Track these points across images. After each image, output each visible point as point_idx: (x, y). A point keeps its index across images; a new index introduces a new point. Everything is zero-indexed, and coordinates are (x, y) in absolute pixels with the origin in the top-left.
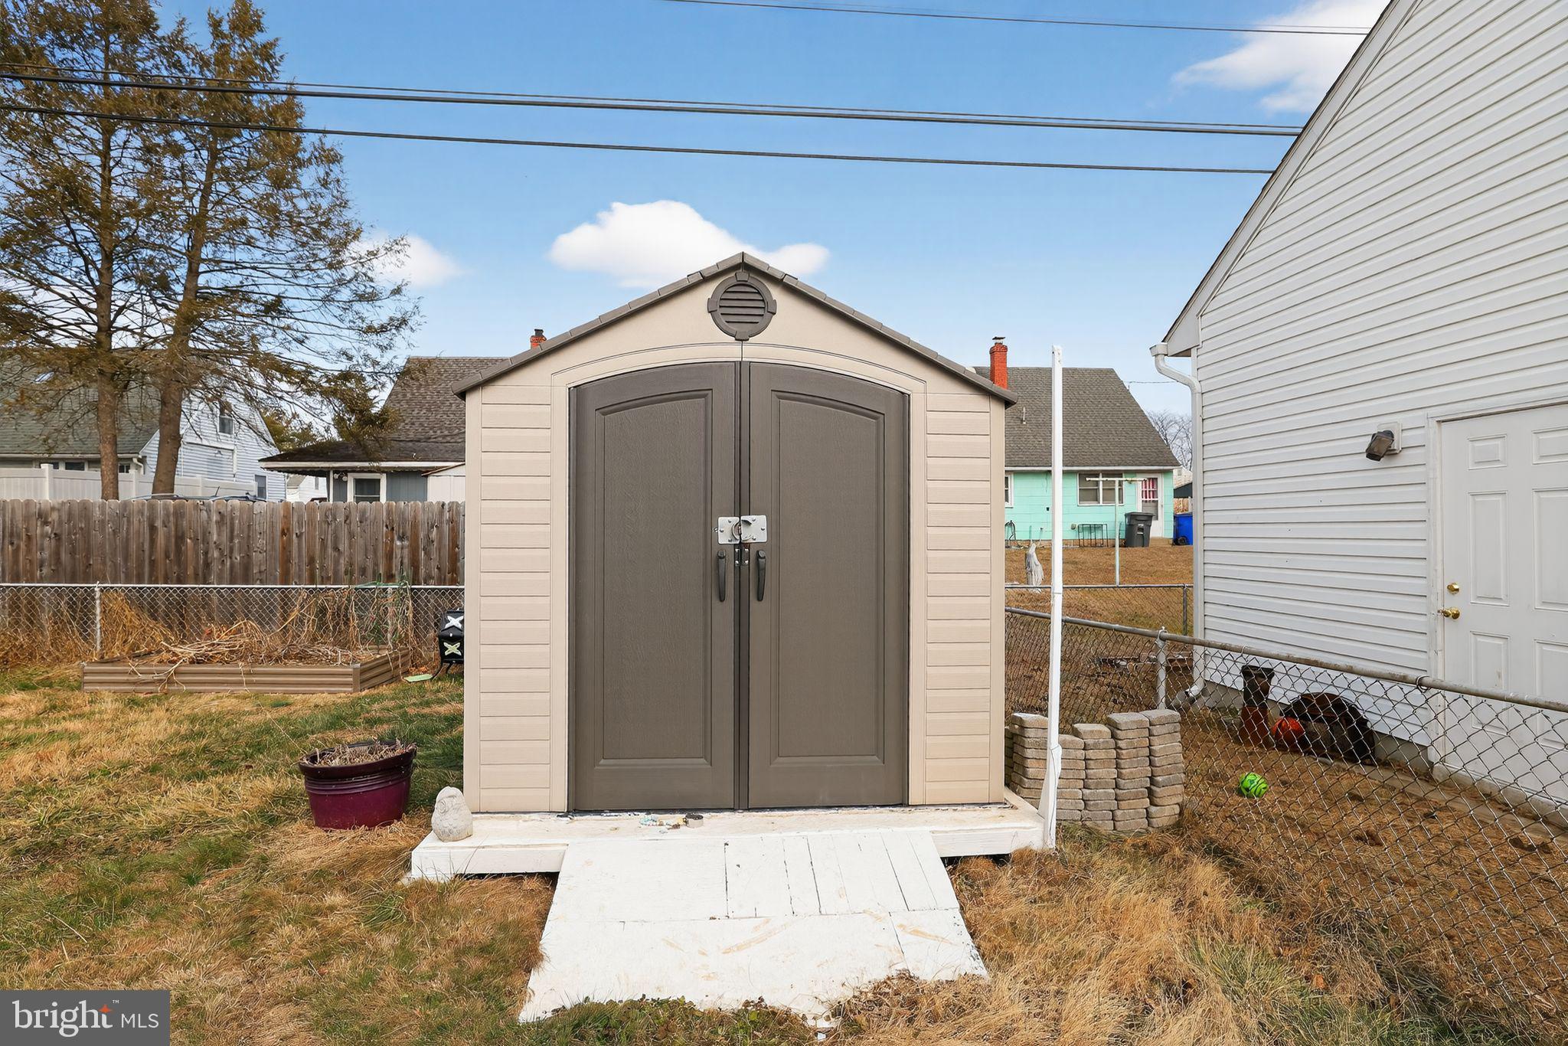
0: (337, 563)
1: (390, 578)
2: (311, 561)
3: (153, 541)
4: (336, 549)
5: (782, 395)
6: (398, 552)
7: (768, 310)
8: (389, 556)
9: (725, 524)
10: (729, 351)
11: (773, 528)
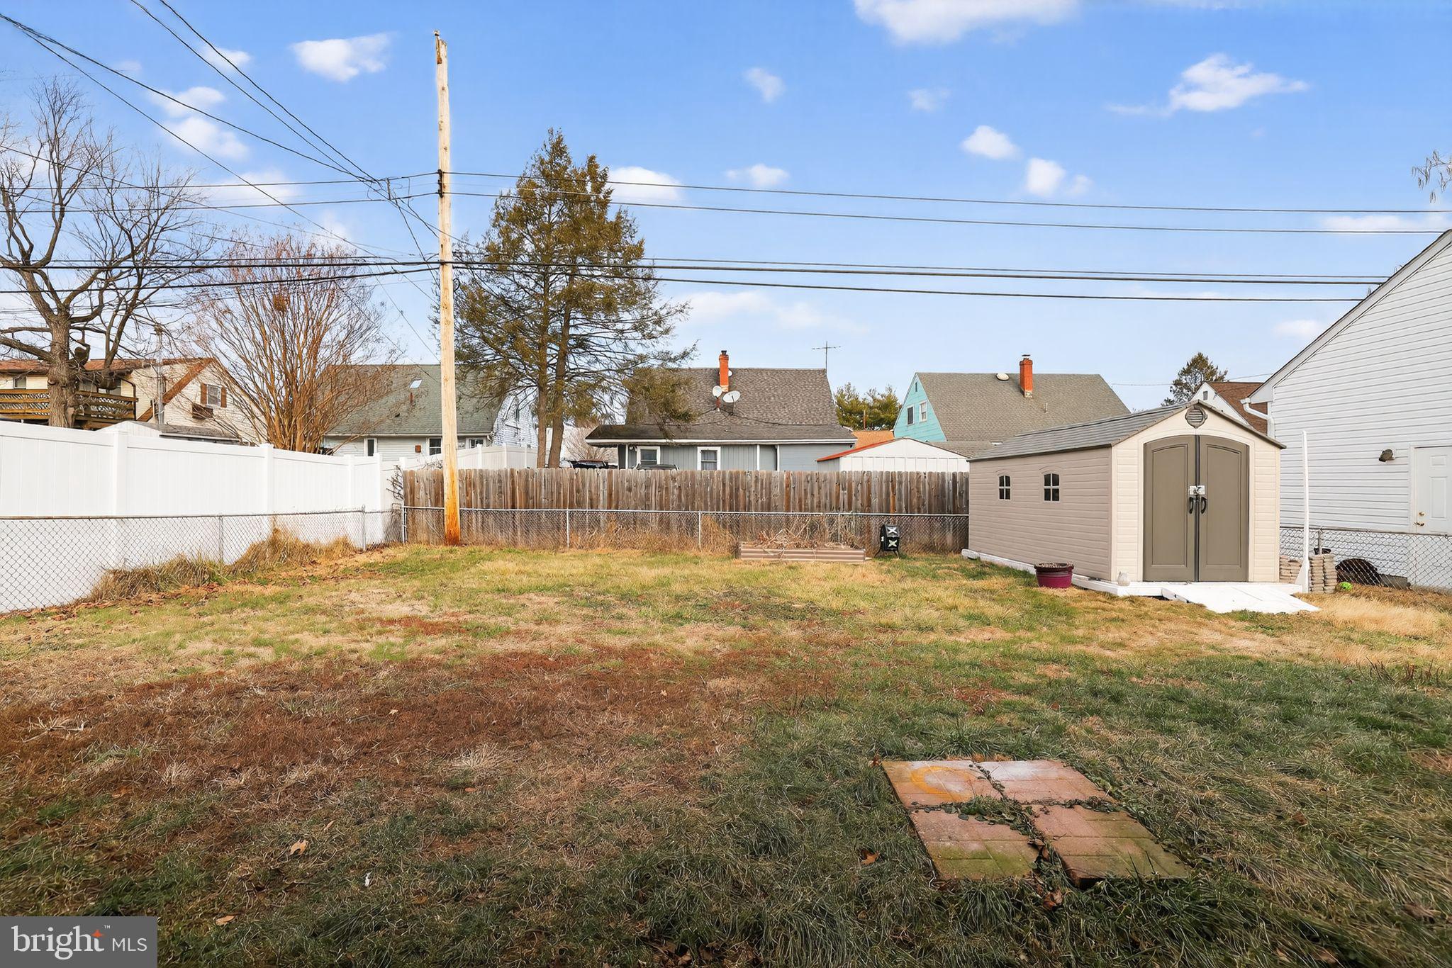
0: (812, 501)
1: (838, 509)
2: (800, 501)
3: (724, 490)
4: (812, 494)
5: (1209, 446)
6: (841, 497)
7: (1204, 417)
8: (838, 498)
9: (1192, 489)
10: (1192, 431)
11: (1207, 490)
